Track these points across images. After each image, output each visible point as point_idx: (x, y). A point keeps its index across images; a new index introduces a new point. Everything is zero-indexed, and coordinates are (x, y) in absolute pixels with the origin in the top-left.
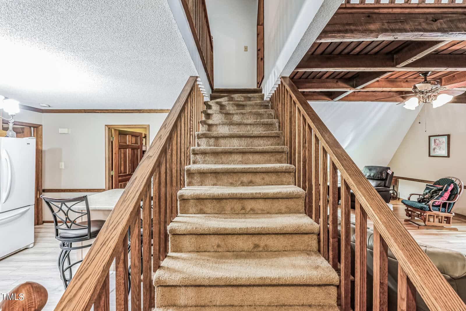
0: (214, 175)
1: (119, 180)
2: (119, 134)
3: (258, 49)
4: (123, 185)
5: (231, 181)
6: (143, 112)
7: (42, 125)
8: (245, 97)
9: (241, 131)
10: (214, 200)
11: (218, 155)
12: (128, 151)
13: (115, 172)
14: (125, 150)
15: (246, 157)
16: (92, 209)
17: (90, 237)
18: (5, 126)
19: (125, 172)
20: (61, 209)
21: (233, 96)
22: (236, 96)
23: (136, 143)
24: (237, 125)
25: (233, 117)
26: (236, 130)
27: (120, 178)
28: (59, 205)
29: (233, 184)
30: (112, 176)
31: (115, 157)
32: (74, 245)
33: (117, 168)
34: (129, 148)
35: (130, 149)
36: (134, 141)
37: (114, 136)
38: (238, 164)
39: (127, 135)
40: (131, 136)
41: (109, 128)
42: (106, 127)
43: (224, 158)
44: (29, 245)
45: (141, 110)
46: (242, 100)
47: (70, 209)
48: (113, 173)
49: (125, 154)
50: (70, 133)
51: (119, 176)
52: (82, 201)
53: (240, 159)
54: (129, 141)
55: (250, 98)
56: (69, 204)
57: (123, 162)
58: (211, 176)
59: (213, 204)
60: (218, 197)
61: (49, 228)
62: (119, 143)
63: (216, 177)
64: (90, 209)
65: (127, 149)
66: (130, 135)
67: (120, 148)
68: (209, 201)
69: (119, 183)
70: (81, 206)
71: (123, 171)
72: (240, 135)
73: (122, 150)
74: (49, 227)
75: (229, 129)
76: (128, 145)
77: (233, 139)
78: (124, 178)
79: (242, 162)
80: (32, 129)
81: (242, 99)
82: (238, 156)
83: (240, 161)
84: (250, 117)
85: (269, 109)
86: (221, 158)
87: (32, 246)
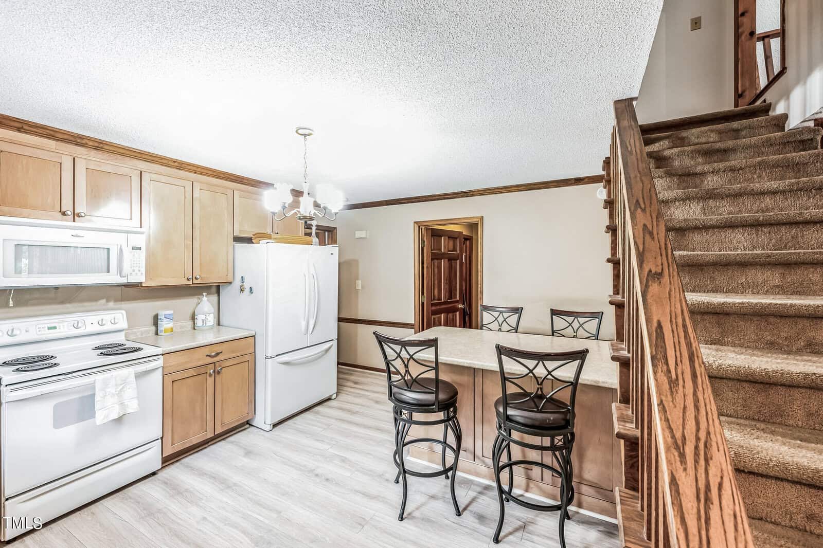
0: (714, 319)
1: (432, 311)
2: (432, 236)
3: (740, 11)
4: (436, 319)
5: (770, 338)
6: (473, 195)
7: (336, 228)
8: (720, 132)
9: (740, 212)
10: (746, 385)
11: (702, 270)
12: (443, 263)
13: (427, 298)
14: (439, 261)
15: (796, 276)
16: (443, 362)
17: (439, 409)
18: (308, 231)
19: (440, 299)
20: (399, 355)
21: (684, 134)
22: (693, 134)
23: (454, 249)
24: (727, 196)
25: (702, 181)
26: (724, 211)
27: (434, 308)
28: (397, 348)
29: (778, 344)
30: (423, 303)
31: (427, 274)
32: (417, 416)
33: (430, 290)
34: (444, 258)
35: (447, 260)
36: (451, 247)
37: (425, 239)
38: (767, 292)
39: (442, 236)
40: (447, 238)
41: (419, 227)
42: (416, 225)
43: (721, 278)
44: (331, 396)
45: (469, 192)
46: (712, 140)
47: (411, 357)
48: (425, 300)
49: (439, 268)
50: (368, 237)
51: (432, 305)
52: (431, 346)
53: (777, 282)
54: (445, 247)
55: (737, 131)
56: (412, 350)
57: (436, 282)
58: (702, 320)
59: (742, 394)
60: (766, 379)
61: (347, 374)
62: (431, 250)
63: (719, 324)
64: (439, 361)
65: (443, 260)
66: (446, 236)
67: (433, 258)
68: (730, 384)
69: (432, 315)
70: (428, 355)
71: (437, 298)
72: (757, 220)
73: (436, 262)
74: (347, 371)
75: (703, 209)
76: (444, 254)
77: (730, 231)
78: (438, 307)
79: (782, 290)
80: (327, 233)
81: (714, 137)
82: (769, 273)
83: (777, 286)
84: (760, 176)
85: (816, 148)
86: (713, 279)
87: (334, 397)
